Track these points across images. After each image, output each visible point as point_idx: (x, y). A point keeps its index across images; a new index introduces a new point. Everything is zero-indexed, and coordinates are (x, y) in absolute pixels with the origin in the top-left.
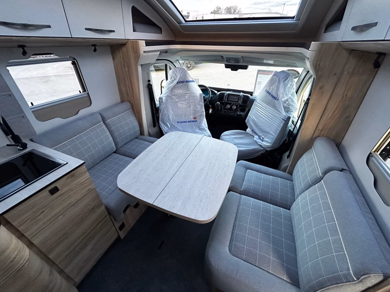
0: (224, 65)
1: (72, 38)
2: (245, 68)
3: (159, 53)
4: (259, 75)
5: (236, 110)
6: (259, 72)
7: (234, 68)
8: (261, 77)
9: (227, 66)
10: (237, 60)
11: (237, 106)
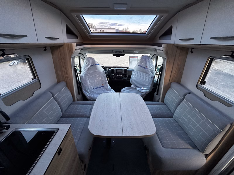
0: (112, 54)
1: (38, 43)
2: (123, 55)
3: (80, 50)
4: (130, 58)
5: (122, 77)
6: (130, 57)
7: (118, 56)
8: (131, 59)
9: (114, 55)
10: (121, 52)
11: (122, 74)
